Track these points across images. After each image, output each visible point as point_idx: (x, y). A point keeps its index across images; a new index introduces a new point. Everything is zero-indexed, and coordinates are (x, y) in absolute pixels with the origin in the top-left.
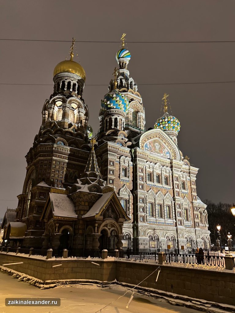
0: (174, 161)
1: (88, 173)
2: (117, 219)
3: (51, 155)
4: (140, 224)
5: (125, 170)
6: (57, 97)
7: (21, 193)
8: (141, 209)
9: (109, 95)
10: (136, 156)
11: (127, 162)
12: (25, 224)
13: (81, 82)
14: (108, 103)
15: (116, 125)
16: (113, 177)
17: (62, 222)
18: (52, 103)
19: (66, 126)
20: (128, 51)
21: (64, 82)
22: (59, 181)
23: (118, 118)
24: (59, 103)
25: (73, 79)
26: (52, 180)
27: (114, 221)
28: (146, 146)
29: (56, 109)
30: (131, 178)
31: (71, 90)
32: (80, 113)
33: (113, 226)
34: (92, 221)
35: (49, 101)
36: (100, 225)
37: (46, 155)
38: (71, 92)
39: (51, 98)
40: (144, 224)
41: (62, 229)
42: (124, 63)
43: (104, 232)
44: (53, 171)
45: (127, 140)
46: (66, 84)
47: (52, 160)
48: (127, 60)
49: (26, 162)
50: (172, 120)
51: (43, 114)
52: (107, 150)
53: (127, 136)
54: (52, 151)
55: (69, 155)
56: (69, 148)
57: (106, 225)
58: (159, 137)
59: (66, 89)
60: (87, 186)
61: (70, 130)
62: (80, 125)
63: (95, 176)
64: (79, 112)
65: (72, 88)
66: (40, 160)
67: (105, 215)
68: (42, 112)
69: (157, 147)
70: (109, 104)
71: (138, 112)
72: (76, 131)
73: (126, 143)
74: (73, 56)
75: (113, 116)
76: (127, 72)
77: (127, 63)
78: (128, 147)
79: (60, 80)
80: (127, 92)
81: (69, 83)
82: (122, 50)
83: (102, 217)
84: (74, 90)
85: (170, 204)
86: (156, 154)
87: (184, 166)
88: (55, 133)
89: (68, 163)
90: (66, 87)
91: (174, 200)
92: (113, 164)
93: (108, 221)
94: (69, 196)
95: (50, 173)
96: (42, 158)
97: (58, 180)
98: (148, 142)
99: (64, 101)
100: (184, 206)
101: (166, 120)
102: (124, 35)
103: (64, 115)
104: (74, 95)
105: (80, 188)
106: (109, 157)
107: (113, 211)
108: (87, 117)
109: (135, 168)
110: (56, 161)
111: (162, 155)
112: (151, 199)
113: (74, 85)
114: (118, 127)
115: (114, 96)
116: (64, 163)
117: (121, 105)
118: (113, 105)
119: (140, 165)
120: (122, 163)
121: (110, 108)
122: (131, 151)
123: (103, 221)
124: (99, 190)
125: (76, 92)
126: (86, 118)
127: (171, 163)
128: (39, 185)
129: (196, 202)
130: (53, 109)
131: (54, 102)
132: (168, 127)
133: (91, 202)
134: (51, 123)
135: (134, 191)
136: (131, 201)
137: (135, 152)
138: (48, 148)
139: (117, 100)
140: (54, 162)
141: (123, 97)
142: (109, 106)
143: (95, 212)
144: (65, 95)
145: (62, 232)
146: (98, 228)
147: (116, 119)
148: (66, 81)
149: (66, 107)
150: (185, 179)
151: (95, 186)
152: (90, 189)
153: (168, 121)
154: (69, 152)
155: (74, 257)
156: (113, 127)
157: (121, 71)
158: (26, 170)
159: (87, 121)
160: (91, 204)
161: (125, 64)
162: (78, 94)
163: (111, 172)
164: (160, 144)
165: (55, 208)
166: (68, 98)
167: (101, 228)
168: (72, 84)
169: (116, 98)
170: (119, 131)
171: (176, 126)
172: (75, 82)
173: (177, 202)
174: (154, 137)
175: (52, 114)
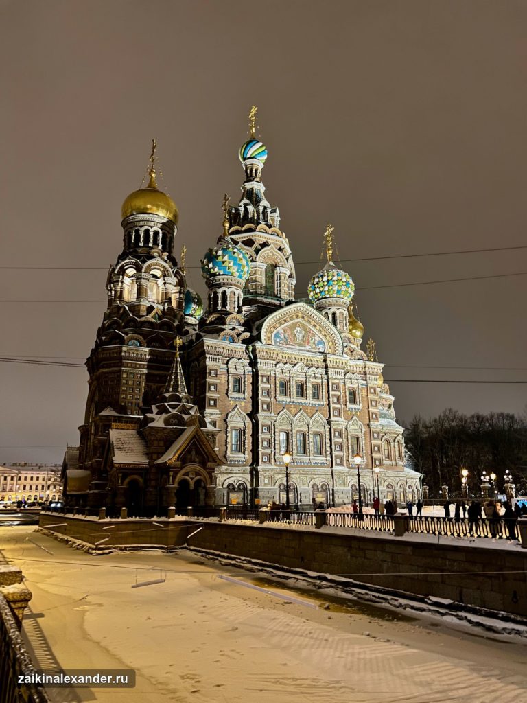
0: (329, 357)
1: (167, 395)
2: (203, 464)
3: (120, 364)
4: (261, 467)
5: (238, 382)
6: (127, 261)
7: (83, 423)
8: (265, 444)
9: (211, 251)
10: (255, 357)
11: (241, 367)
12: (89, 472)
13: (168, 227)
14: (211, 265)
15: (224, 305)
16: (215, 395)
17: (127, 470)
18: (119, 274)
19: (143, 311)
20: (260, 144)
21: (137, 232)
22: (134, 405)
23: (228, 291)
24: (131, 272)
25: (152, 224)
26: (123, 404)
27: (199, 468)
28: (277, 336)
29: (127, 281)
30: (248, 393)
31: (151, 245)
32: (167, 286)
33: (197, 474)
34: (165, 468)
35: (114, 270)
36: (176, 474)
37: (112, 365)
38: (152, 248)
39: (118, 263)
40: (269, 466)
41: (127, 480)
42: (254, 170)
43: (184, 483)
44: (124, 390)
45: (242, 329)
46: (142, 234)
47: (121, 371)
48: (259, 163)
49: (87, 373)
50: (335, 278)
51: (108, 290)
52: (203, 353)
53: (242, 321)
54: (121, 358)
55: (149, 361)
56: (147, 350)
57: (187, 474)
58: (303, 317)
59: (141, 244)
60: (164, 416)
61: (150, 318)
62: (166, 306)
63: (179, 399)
64: (165, 284)
65: (151, 240)
66: (103, 372)
67: (184, 459)
68: (107, 287)
69: (299, 336)
70: (212, 268)
71: (276, 266)
72: (160, 318)
73: (239, 335)
74: (154, 175)
75: (219, 288)
76: (259, 187)
77: (261, 166)
78: (244, 342)
79: (132, 228)
80: (254, 231)
81: (147, 232)
82: (252, 141)
83: (179, 463)
84: (156, 243)
85: (322, 430)
86: (297, 347)
87: (353, 363)
88: (125, 326)
89: (147, 375)
90: (142, 240)
91: (329, 423)
92: (216, 373)
93: (190, 468)
94: (139, 433)
95: (118, 394)
96: (106, 370)
97: (132, 403)
98: (280, 329)
99: (138, 269)
100: (352, 432)
101: (325, 279)
102: (254, 110)
103: (140, 293)
104: (156, 254)
105: (153, 420)
106: (208, 363)
107: (198, 453)
108: (182, 288)
109: (255, 376)
110: (127, 372)
111: (308, 348)
112: (285, 425)
113: (156, 233)
114: (228, 308)
115: (220, 253)
116: (142, 374)
117: (231, 269)
118: (219, 269)
119: (263, 370)
120: (232, 371)
121: (214, 275)
122: (247, 349)
123: (182, 468)
124: (181, 422)
125: (160, 247)
126: (181, 290)
127: (325, 361)
128: (101, 414)
129: (377, 423)
130: (122, 282)
131: (122, 271)
132: (329, 291)
133: (168, 439)
134: (119, 308)
135: (253, 415)
136: (249, 432)
137: (254, 350)
138: (113, 353)
139: (224, 259)
140: (125, 375)
141: (234, 253)
142: (212, 271)
143: (170, 457)
144: (138, 257)
145: (129, 483)
146: (174, 477)
147: (224, 293)
148: (141, 229)
149: (141, 278)
150: (355, 386)
151: (175, 416)
152: (167, 422)
153: (328, 281)
154: (148, 357)
155: (136, 517)
156: (219, 308)
157: (248, 185)
158: (88, 386)
159: (182, 295)
160: (168, 444)
161: (256, 170)
162: (164, 250)
163: (212, 388)
164: (304, 328)
165: (117, 452)
166: (144, 262)
167: (179, 477)
168: (151, 234)
169: (223, 257)
170: (230, 313)
171: (344, 288)
172: (157, 229)
173: (334, 427)
174: (292, 319)
175: (121, 292)
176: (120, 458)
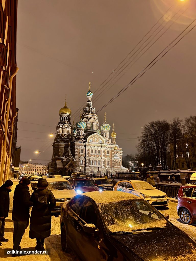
0: (102, 144)
1: (67, 154)
4: (86, 168)
5: (82, 150)
6: (60, 124)
7: (52, 158)
8: (87, 163)
9: (77, 122)
10: (86, 145)
11: (83, 148)
12: (53, 168)
13: (69, 116)
14: (77, 126)
15: (80, 134)
16: (77, 154)
17: (59, 169)
18: (58, 127)
19: (64, 136)
20: (91, 92)
21: (62, 117)
23: (81, 131)
25: (65, 116)
27: (72, 168)
28: (91, 140)
29: (60, 128)
30: (84, 153)
31: (65, 120)
32: (69, 129)
33: (72, 169)
34: (66, 168)
35: (58, 126)
36: (68, 169)
38: (65, 121)
39: (58, 125)
40: (88, 167)
41: (59, 170)
43: (69, 171)
45: (83, 139)
46: (63, 118)
47: (59, 149)
50: (105, 126)
51: (57, 130)
52: (75, 145)
53: (83, 138)
54: (59, 146)
55: (65, 146)
56: (64, 144)
57: (70, 169)
58: (97, 136)
59: (63, 120)
60: (66, 158)
61: (65, 137)
62: (68, 134)
63: (69, 155)
65: (65, 119)
67: (69, 167)
69: (96, 140)
72: (67, 137)
73: (82, 141)
74: (66, 103)
76: (91, 103)
77: (91, 97)
78: (83, 142)
80: (88, 115)
81: (64, 117)
82: (89, 91)
83: (68, 167)
84: (66, 120)
85: (100, 160)
86: (95, 143)
87: (108, 145)
88: (60, 139)
91: (102, 159)
92: (77, 149)
93: (70, 168)
94: (62, 162)
95: (59, 153)
96: (56, 148)
98: (91, 139)
99: (62, 126)
100: (107, 160)
101: (103, 126)
102: (90, 83)
103: (63, 131)
104: (66, 122)
105: (64, 159)
106: (75, 147)
107: (72, 165)
111: (98, 143)
112: (92, 159)
113: (66, 118)
114: (80, 135)
115: (79, 123)
116: (63, 149)
117: (81, 126)
119: (87, 148)
120: (81, 148)
121: (78, 128)
122: (84, 144)
123: (69, 168)
124: (69, 160)
125: (67, 121)
127: (101, 145)
128: (55, 157)
129: (113, 158)
131: (59, 127)
132: (104, 129)
133: (67, 163)
134: (59, 134)
135: (85, 157)
136: (84, 161)
138: (57, 145)
140: (60, 149)
143: (67, 166)
144: (62, 124)
145: (60, 171)
146: (67, 170)
147: (80, 131)
149: (63, 128)
150: (109, 150)
151: (68, 159)
152: (67, 160)
153: (104, 127)
156: (79, 135)
157: (88, 103)
161: (90, 98)
162: (68, 121)
163: (76, 152)
164: (97, 138)
165: (58, 165)
166: (64, 125)
167: (68, 170)
168: (65, 118)
169: (79, 124)
170: (81, 136)
171: (107, 128)
173: (103, 159)
174: (94, 137)
175: (59, 131)
176: (58, 166)
